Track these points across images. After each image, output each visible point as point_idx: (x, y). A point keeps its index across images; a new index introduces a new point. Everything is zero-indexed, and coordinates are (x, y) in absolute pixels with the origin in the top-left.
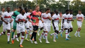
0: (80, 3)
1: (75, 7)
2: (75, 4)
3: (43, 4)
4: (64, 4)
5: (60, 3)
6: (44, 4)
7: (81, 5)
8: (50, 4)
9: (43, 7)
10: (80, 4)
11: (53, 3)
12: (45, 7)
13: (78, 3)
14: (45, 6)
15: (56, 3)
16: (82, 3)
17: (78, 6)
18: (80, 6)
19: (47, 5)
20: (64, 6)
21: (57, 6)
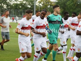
0: (50, 3)
1: (43, 8)
2: (44, 4)
3: (2, 4)
4: (29, 4)
5: (24, 2)
6: (4, 4)
7: (51, 5)
8: (12, 3)
9: (3, 7)
10: (49, 5)
11: (16, 2)
12: (5, 8)
13: (46, 3)
14: (5, 6)
15: (19, 3)
16: (51, 3)
17: (47, 7)
18: (49, 7)
19: (8, 5)
20: (30, 7)
21: (21, 7)
